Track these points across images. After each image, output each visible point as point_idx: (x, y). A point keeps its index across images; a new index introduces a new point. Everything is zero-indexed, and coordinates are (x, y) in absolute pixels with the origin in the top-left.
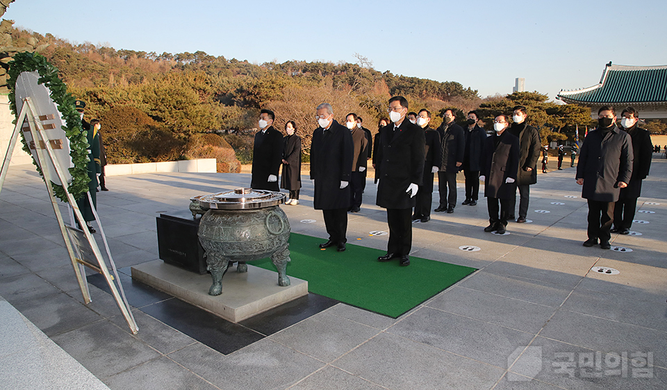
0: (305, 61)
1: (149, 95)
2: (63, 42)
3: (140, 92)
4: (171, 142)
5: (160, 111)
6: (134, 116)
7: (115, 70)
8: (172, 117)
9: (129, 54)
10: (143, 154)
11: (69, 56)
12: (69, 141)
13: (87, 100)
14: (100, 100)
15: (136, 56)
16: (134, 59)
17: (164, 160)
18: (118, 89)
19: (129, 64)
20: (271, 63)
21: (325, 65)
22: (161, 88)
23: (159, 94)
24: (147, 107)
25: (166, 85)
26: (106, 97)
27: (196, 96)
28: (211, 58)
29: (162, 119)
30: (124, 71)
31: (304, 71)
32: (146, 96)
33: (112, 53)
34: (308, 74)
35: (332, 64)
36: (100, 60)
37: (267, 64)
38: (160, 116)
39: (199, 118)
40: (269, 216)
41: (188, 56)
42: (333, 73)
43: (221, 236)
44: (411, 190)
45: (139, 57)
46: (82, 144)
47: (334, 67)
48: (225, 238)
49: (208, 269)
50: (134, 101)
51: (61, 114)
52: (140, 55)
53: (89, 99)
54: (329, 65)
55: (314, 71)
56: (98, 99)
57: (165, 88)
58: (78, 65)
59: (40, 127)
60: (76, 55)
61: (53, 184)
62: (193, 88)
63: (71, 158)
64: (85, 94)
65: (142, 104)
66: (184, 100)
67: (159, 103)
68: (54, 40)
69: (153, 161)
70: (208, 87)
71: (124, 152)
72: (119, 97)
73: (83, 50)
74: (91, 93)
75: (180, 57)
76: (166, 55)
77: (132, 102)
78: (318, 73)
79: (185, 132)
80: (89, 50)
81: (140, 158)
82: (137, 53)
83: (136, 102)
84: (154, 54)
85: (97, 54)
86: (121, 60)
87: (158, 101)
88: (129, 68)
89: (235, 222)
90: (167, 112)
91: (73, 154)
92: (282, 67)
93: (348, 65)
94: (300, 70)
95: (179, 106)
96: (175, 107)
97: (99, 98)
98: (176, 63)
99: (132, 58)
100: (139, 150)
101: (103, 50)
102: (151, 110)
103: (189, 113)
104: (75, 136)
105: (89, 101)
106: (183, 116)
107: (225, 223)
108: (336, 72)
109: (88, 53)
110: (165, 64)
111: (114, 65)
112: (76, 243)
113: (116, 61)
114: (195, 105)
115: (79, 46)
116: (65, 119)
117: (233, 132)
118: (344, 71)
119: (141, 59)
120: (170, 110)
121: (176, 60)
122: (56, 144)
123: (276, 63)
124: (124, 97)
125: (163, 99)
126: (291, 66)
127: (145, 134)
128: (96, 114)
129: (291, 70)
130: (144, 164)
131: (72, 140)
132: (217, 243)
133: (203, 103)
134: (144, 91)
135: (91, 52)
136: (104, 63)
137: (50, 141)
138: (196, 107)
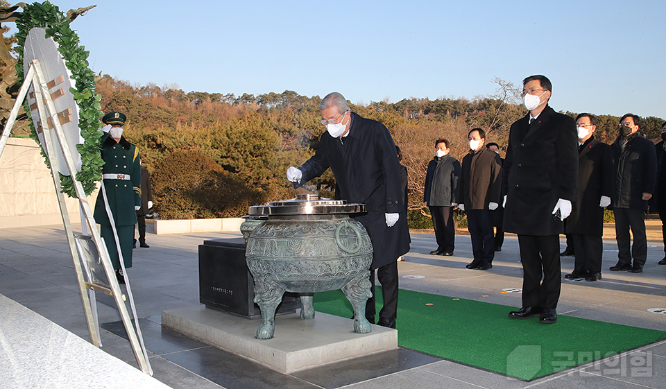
0: (427, 99)
1: (219, 139)
2: (123, 85)
3: (209, 134)
4: (242, 192)
5: (233, 158)
6: (199, 162)
7: (185, 117)
8: (248, 166)
9: (201, 97)
10: (207, 207)
11: (129, 101)
12: (78, 109)
13: (144, 146)
14: (159, 146)
15: (209, 99)
16: (207, 103)
17: (232, 216)
18: (184, 133)
19: (200, 109)
20: (381, 103)
21: (455, 103)
22: (235, 130)
23: (232, 136)
24: (216, 153)
25: (242, 127)
26: (166, 142)
27: (279, 139)
28: (303, 99)
29: (234, 168)
30: (195, 118)
31: (426, 112)
32: (215, 140)
33: (180, 96)
34: (431, 115)
35: (465, 101)
36: (165, 106)
37: (376, 104)
38: (232, 165)
39: (281, 168)
40: (340, 227)
41: (274, 97)
42: (467, 113)
43: (274, 252)
44: (559, 211)
45: (213, 100)
46: (94, 112)
47: (468, 105)
48: (280, 254)
49: (255, 301)
50: (200, 145)
51: (69, 73)
52: (215, 98)
53: (146, 143)
54: (461, 102)
55: (439, 109)
56: (157, 145)
57: (240, 129)
58: (139, 112)
59: (47, 96)
60: (137, 100)
61: (61, 175)
62: (275, 129)
63: (80, 129)
64: (142, 139)
65: (211, 150)
66: (263, 144)
67: (232, 149)
68: (112, 82)
69: (219, 217)
70: (295, 129)
71: (182, 204)
72: (182, 140)
73: (146, 94)
74: (149, 136)
75: (263, 99)
76: (246, 97)
77: (198, 147)
78: (446, 113)
79: (263, 186)
80: (154, 93)
81: (202, 212)
82: (211, 96)
83: (203, 147)
84: (231, 96)
85: (162, 98)
86: (191, 104)
87: (230, 146)
88: (200, 115)
89: (292, 232)
90: (242, 161)
91: (83, 124)
92: (396, 107)
93: (488, 102)
94: (421, 111)
95: (257, 152)
96: (251, 153)
97: (159, 142)
98: (259, 107)
99: (204, 102)
100: (200, 202)
101: (170, 93)
102: (222, 157)
103: (269, 160)
104: (85, 100)
105: (146, 146)
106: (262, 165)
107: (280, 234)
108: (472, 110)
109: (152, 97)
110: (244, 109)
111: (183, 111)
112: (86, 258)
113: (185, 106)
114: (277, 150)
115: (142, 89)
116: (74, 78)
117: (326, 188)
118: (483, 109)
119: (216, 103)
120: (245, 157)
121: (258, 103)
122: (64, 117)
123: (389, 103)
124: (188, 141)
125: (237, 143)
126: (408, 106)
127: (211, 184)
128: (154, 162)
129: (409, 111)
130: (206, 220)
131: (81, 105)
132: (268, 262)
133: (288, 150)
134: (213, 134)
135: (155, 95)
136: (170, 109)
137: (58, 115)
138: (278, 153)
